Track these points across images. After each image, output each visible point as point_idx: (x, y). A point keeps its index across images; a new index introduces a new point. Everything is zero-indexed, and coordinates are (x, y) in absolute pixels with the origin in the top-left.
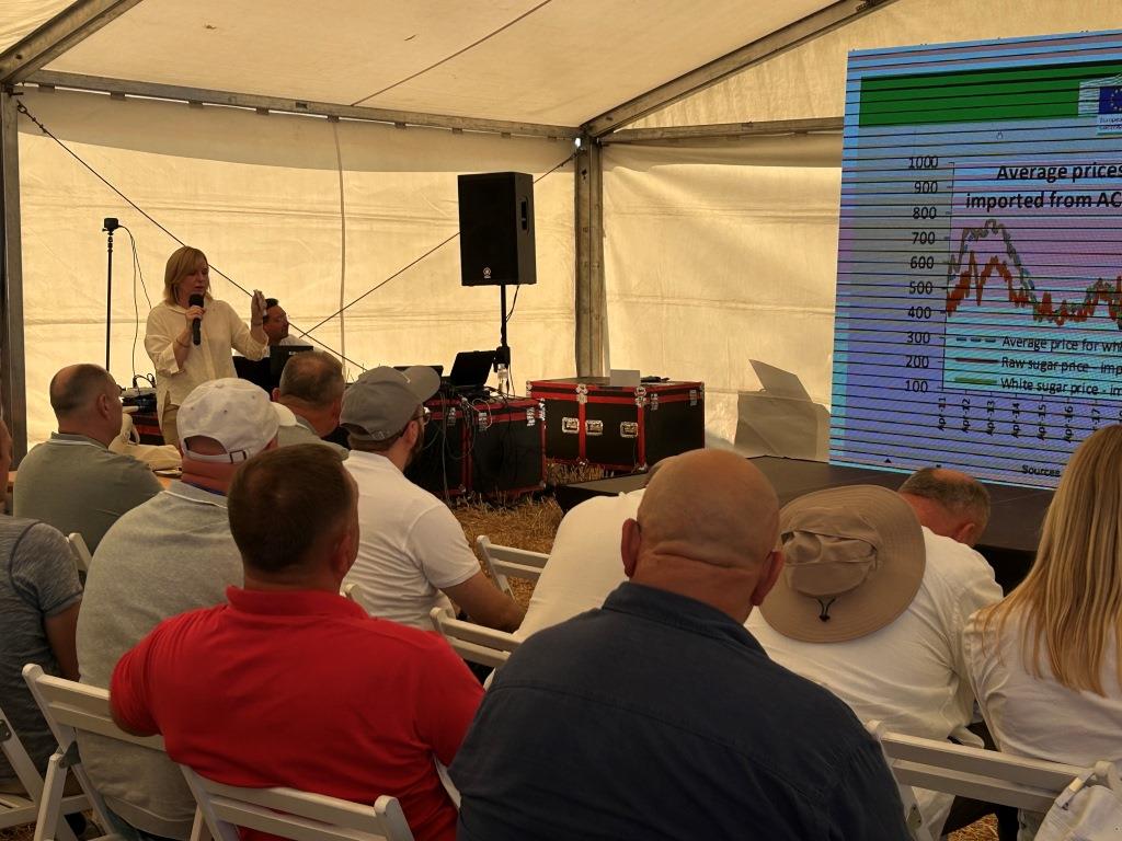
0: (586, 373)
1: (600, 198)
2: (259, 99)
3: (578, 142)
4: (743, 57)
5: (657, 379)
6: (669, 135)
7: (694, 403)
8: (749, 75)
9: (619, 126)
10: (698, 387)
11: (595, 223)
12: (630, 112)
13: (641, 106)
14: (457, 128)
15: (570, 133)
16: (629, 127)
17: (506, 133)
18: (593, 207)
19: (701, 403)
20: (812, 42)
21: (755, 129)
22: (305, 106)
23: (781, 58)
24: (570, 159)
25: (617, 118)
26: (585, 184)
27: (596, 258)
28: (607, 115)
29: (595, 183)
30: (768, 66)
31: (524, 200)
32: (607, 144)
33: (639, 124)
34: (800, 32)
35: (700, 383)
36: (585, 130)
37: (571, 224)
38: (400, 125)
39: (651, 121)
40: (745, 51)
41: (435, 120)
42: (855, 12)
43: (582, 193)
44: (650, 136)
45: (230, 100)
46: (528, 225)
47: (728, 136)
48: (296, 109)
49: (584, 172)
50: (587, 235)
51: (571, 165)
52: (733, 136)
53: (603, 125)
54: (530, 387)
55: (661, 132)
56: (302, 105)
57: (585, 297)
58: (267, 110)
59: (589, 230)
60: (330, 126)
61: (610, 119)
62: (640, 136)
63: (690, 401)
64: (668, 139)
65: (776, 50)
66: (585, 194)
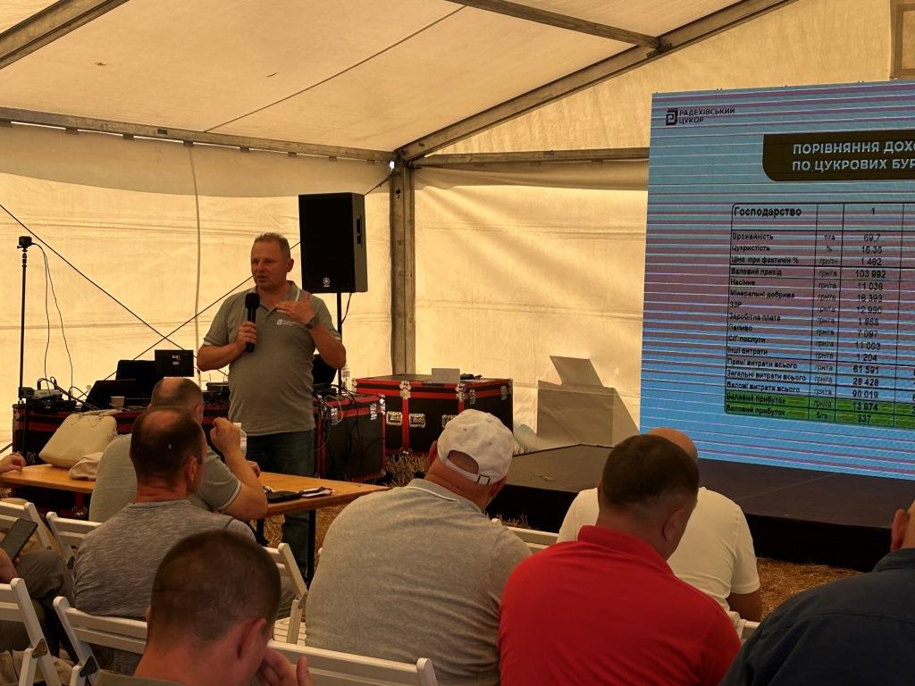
0: (401, 370)
1: (412, 215)
2: (126, 126)
3: (392, 165)
4: (546, 94)
5: (471, 377)
6: (477, 161)
7: (504, 398)
8: (549, 110)
9: (431, 151)
10: (507, 384)
11: (408, 237)
12: (440, 140)
13: (450, 134)
14: (293, 152)
15: (386, 157)
16: (439, 152)
17: (332, 156)
18: (406, 223)
19: (510, 397)
20: (607, 83)
21: (556, 157)
22: (165, 132)
23: (578, 96)
24: (387, 180)
25: (428, 145)
26: (398, 202)
27: (409, 268)
28: (420, 141)
29: (407, 201)
30: (567, 102)
31: (358, 217)
32: (419, 167)
33: (449, 150)
34: (596, 73)
35: (508, 380)
36: (399, 154)
37: (387, 237)
38: (245, 149)
39: (460, 148)
40: (547, 89)
41: (273, 145)
42: (646, 57)
43: (396, 210)
44: (459, 161)
45: (102, 126)
46: (362, 240)
47: (532, 162)
48: (158, 135)
49: (398, 192)
50: (401, 247)
51: (386, 186)
52: (534, 162)
53: (416, 150)
54: (356, 384)
55: (469, 158)
56: (163, 131)
57: (399, 302)
58: (132, 135)
59: (402, 242)
60: (186, 150)
61: (422, 145)
62: (450, 161)
63: (501, 396)
64: (476, 164)
65: (575, 89)
66: (399, 211)
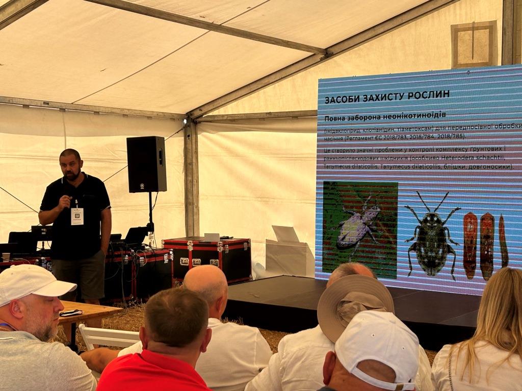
0: (191, 235)
1: (197, 149)
2: (25, 100)
3: (185, 121)
4: (266, 81)
5: (228, 238)
6: (230, 118)
7: (246, 249)
9: (206, 113)
10: (248, 241)
11: (194, 161)
12: (211, 107)
13: (216, 104)
14: (126, 115)
15: (180, 117)
16: (211, 114)
17: (149, 117)
18: (193, 153)
19: (249, 249)
20: (300, 74)
21: (272, 116)
22: (48, 104)
23: (284, 81)
24: (182, 129)
25: (204, 110)
26: (189, 141)
27: (195, 178)
28: (200, 108)
29: (194, 141)
30: (278, 86)
31: (160, 150)
32: (200, 122)
33: (215, 113)
34: (293, 69)
35: (248, 239)
36: (189, 115)
37: (182, 161)
38: (97, 113)
39: (221, 111)
40: (267, 78)
41: (114, 111)
42: (320, 60)
43: (188, 146)
44: (221, 118)
45: (9, 101)
46: (163, 162)
47: (260, 119)
48: (43, 105)
49: (189, 136)
50: (191, 166)
51: (182, 133)
53: (198, 113)
54: (164, 243)
55: (226, 117)
56: (46, 103)
57: (190, 197)
58: (28, 106)
59: (191, 164)
60: (61, 114)
61: (201, 110)
62: (216, 119)
63: (244, 248)
64: (230, 120)
65: (282, 78)
66: (189, 147)
